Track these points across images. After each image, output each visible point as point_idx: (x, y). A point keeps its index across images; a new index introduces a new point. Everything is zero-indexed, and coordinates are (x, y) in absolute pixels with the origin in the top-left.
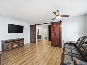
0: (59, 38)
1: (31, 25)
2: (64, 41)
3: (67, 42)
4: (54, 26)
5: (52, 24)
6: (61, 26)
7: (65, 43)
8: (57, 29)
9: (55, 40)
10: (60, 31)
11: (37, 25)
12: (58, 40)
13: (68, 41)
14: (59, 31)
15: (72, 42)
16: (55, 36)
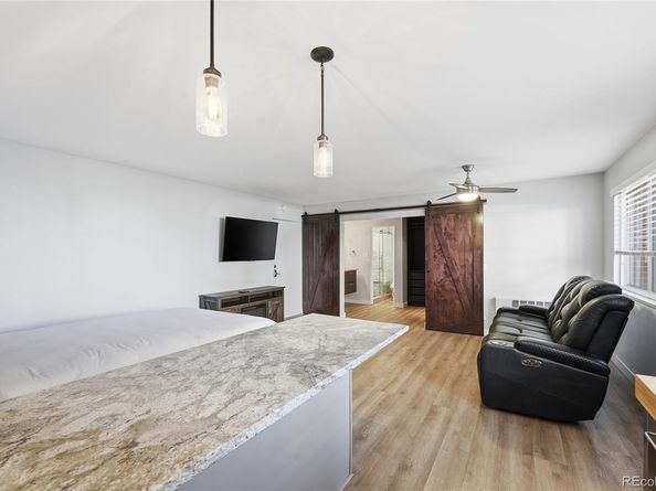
0: (470, 287)
1: (305, 217)
2: (494, 300)
3: (510, 306)
4: (444, 222)
5: (432, 213)
6: (480, 219)
7: (501, 311)
8: (460, 239)
9: (447, 297)
10: (477, 253)
11: (342, 217)
12: (466, 298)
13: (515, 302)
14: (472, 249)
15: (535, 305)
16: (448, 274)
